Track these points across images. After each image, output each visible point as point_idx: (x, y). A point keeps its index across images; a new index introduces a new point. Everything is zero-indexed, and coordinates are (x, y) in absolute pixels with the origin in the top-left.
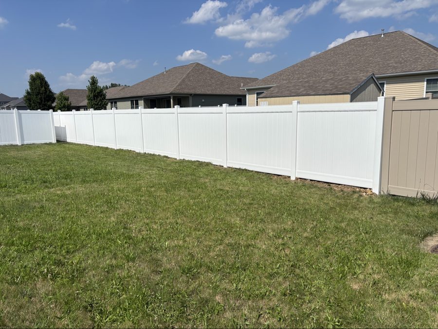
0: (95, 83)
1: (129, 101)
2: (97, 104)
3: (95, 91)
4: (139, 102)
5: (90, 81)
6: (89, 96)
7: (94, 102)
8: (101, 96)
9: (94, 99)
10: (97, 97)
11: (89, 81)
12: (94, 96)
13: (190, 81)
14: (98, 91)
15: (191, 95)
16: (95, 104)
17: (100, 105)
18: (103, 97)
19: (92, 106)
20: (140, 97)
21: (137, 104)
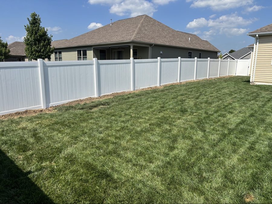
0: (36, 22)
1: (76, 51)
2: (40, 52)
3: (36, 33)
4: (88, 52)
5: (30, 19)
6: (28, 39)
7: (35, 48)
8: (45, 41)
9: (35, 44)
10: (39, 41)
11: (28, 19)
12: (35, 40)
13: (146, 30)
14: (40, 33)
15: (151, 45)
16: (37, 51)
17: (43, 52)
18: (46, 42)
19: (32, 53)
20: (89, 47)
21: (85, 54)
